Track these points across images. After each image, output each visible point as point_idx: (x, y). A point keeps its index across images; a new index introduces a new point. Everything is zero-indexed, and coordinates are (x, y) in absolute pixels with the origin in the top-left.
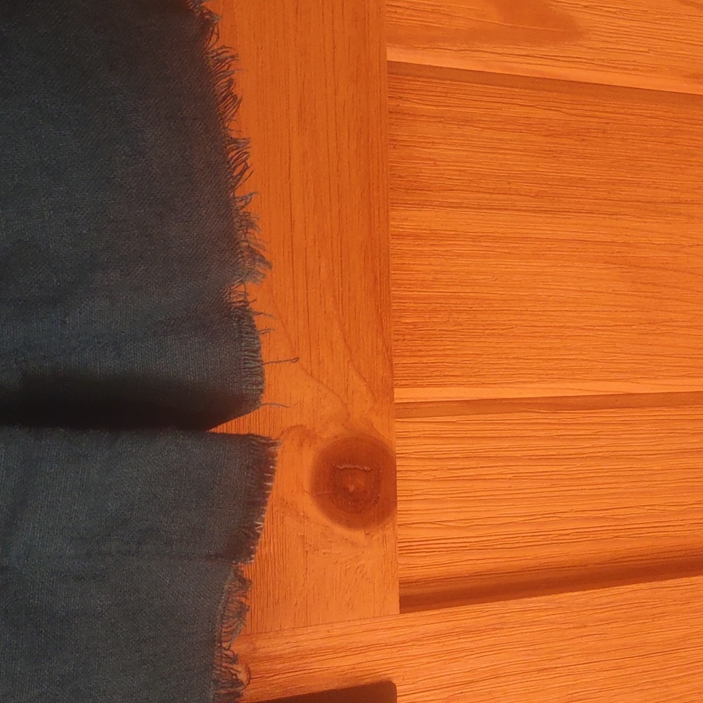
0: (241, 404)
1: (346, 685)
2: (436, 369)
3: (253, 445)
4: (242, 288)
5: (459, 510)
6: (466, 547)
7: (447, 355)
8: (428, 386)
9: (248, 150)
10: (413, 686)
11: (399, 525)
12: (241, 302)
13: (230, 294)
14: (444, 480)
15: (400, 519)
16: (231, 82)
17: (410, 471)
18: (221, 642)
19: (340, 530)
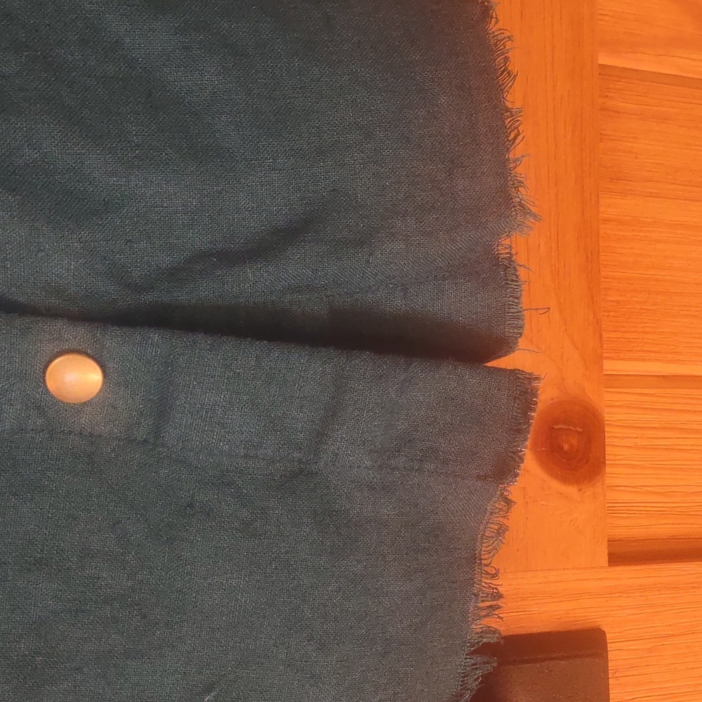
0: (503, 345)
1: (560, 629)
2: (636, 345)
3: (520, 378)
4: (507, 242)
5: (658, 476)
6: (664, 511)
7: (647, 332)
8: (630, 359)
9: (519, 118)
10: (620, 634)
11: (608, 486)
12: (507, 253)
13: (498, 246)
14: (644, 448)
15: (608, 481)
16: (506, 59)
17: (614, 437)
18: (481, 559)
19: (555, 485)
